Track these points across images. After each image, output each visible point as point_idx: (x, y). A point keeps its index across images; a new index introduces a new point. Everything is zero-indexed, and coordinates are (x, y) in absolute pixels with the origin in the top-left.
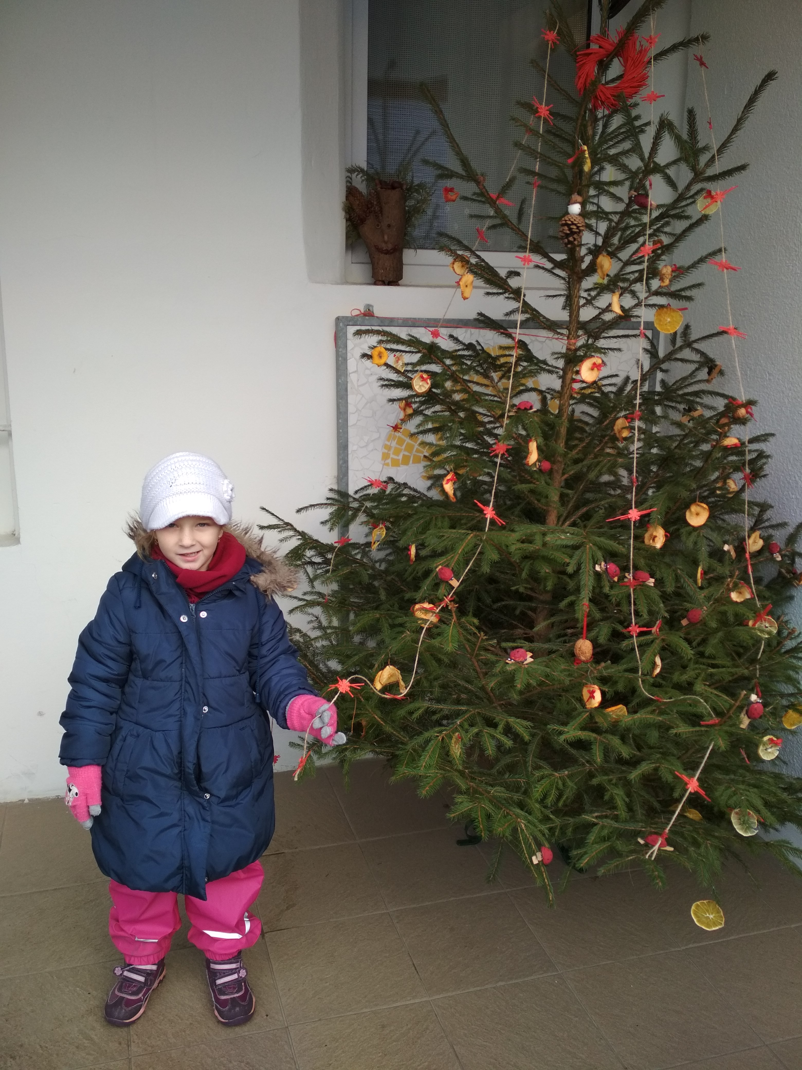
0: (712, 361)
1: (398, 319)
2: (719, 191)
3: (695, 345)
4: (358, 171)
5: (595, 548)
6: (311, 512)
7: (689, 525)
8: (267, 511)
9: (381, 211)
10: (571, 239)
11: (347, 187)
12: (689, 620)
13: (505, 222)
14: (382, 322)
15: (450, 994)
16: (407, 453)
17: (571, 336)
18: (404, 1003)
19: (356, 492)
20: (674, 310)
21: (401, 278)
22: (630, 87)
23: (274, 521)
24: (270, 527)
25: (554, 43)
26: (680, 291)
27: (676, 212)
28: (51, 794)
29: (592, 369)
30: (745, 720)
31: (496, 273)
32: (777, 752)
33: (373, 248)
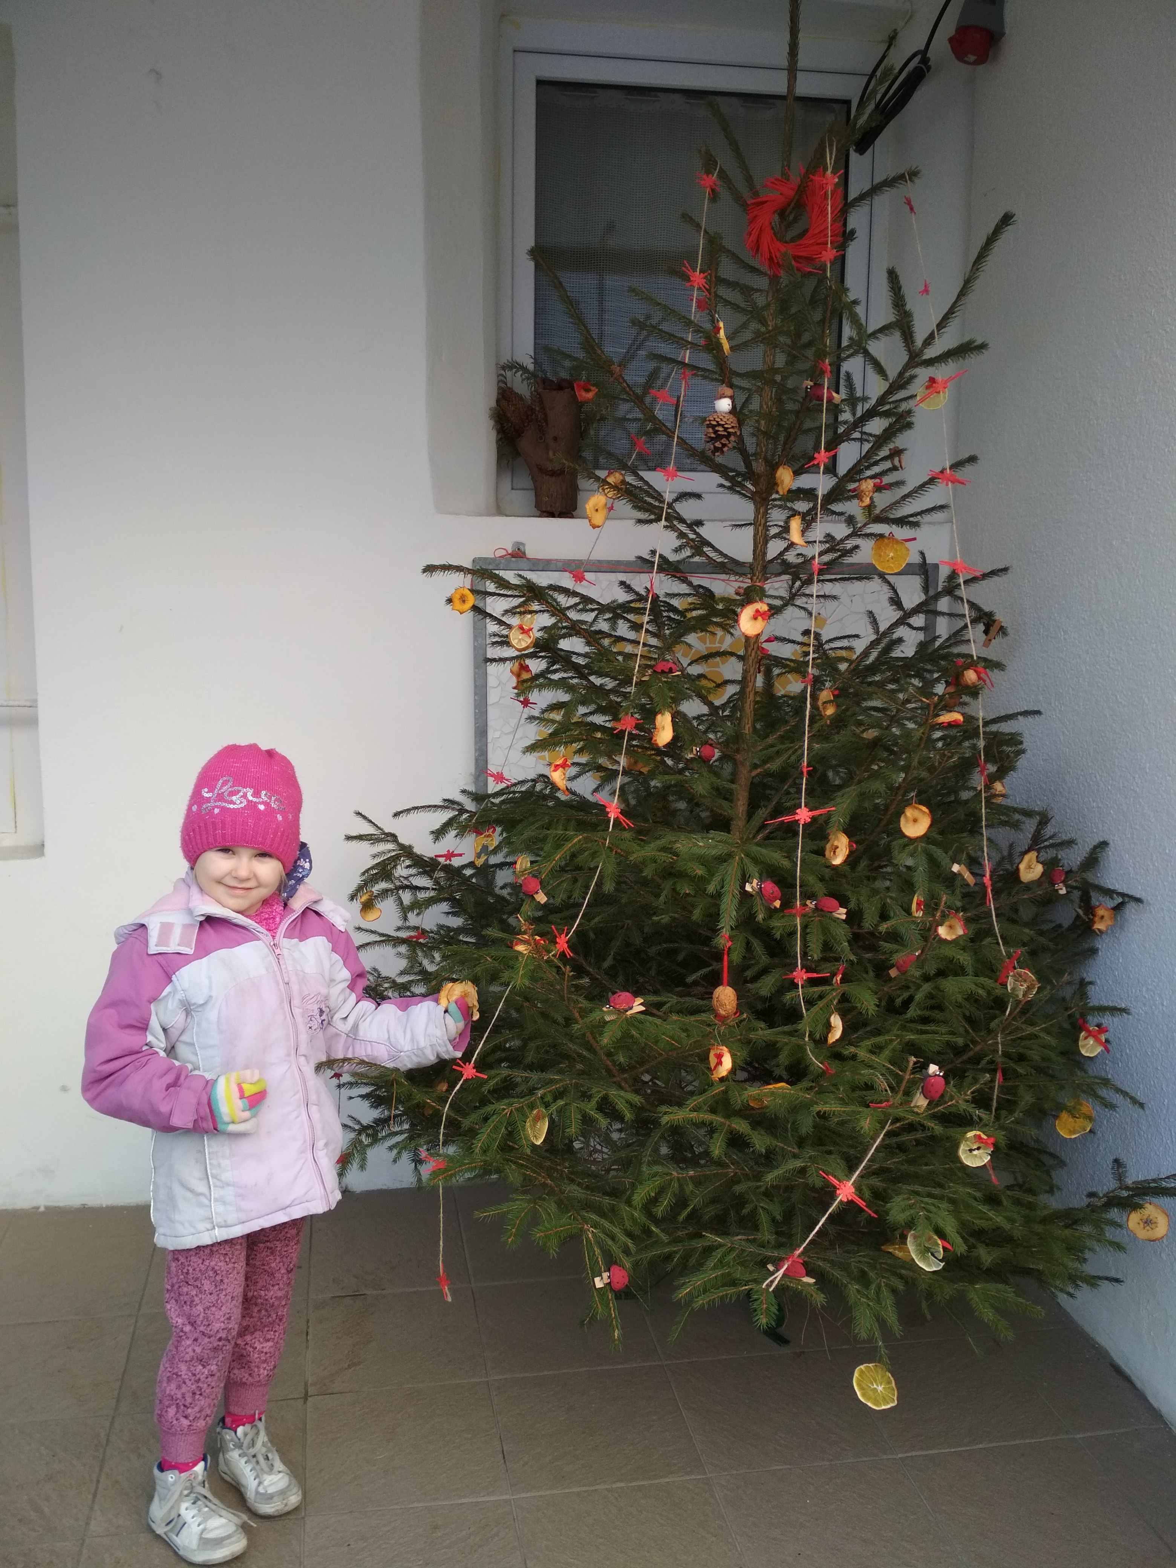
0: (990, 615)
1: (557, 560)
2: (941, 378)
3: (957, 592)
4: (516, 367)
5: (747, 861)
6: (413, 816)
7: (904, 836)
8: (365, 817)
9: (546, 419)
10: (718, 444)
11: (499, 388)
12: (898, 968)
14: (534, 564)
15: (543, 1493)
17: (755, 578)
18: (474, 1500)
20: (897, 542)
21: (575, 509)
22: (818, 244)
23: (369, 830)
24: (360, 838)
25: (713, 190)
26: (912, 516)
27: (887, 407)
28: (76, 1202)
29: (755, 618)
30: (920, 1101)
31: (659, 497)
32: (989, 1157)
33: (535, 469)
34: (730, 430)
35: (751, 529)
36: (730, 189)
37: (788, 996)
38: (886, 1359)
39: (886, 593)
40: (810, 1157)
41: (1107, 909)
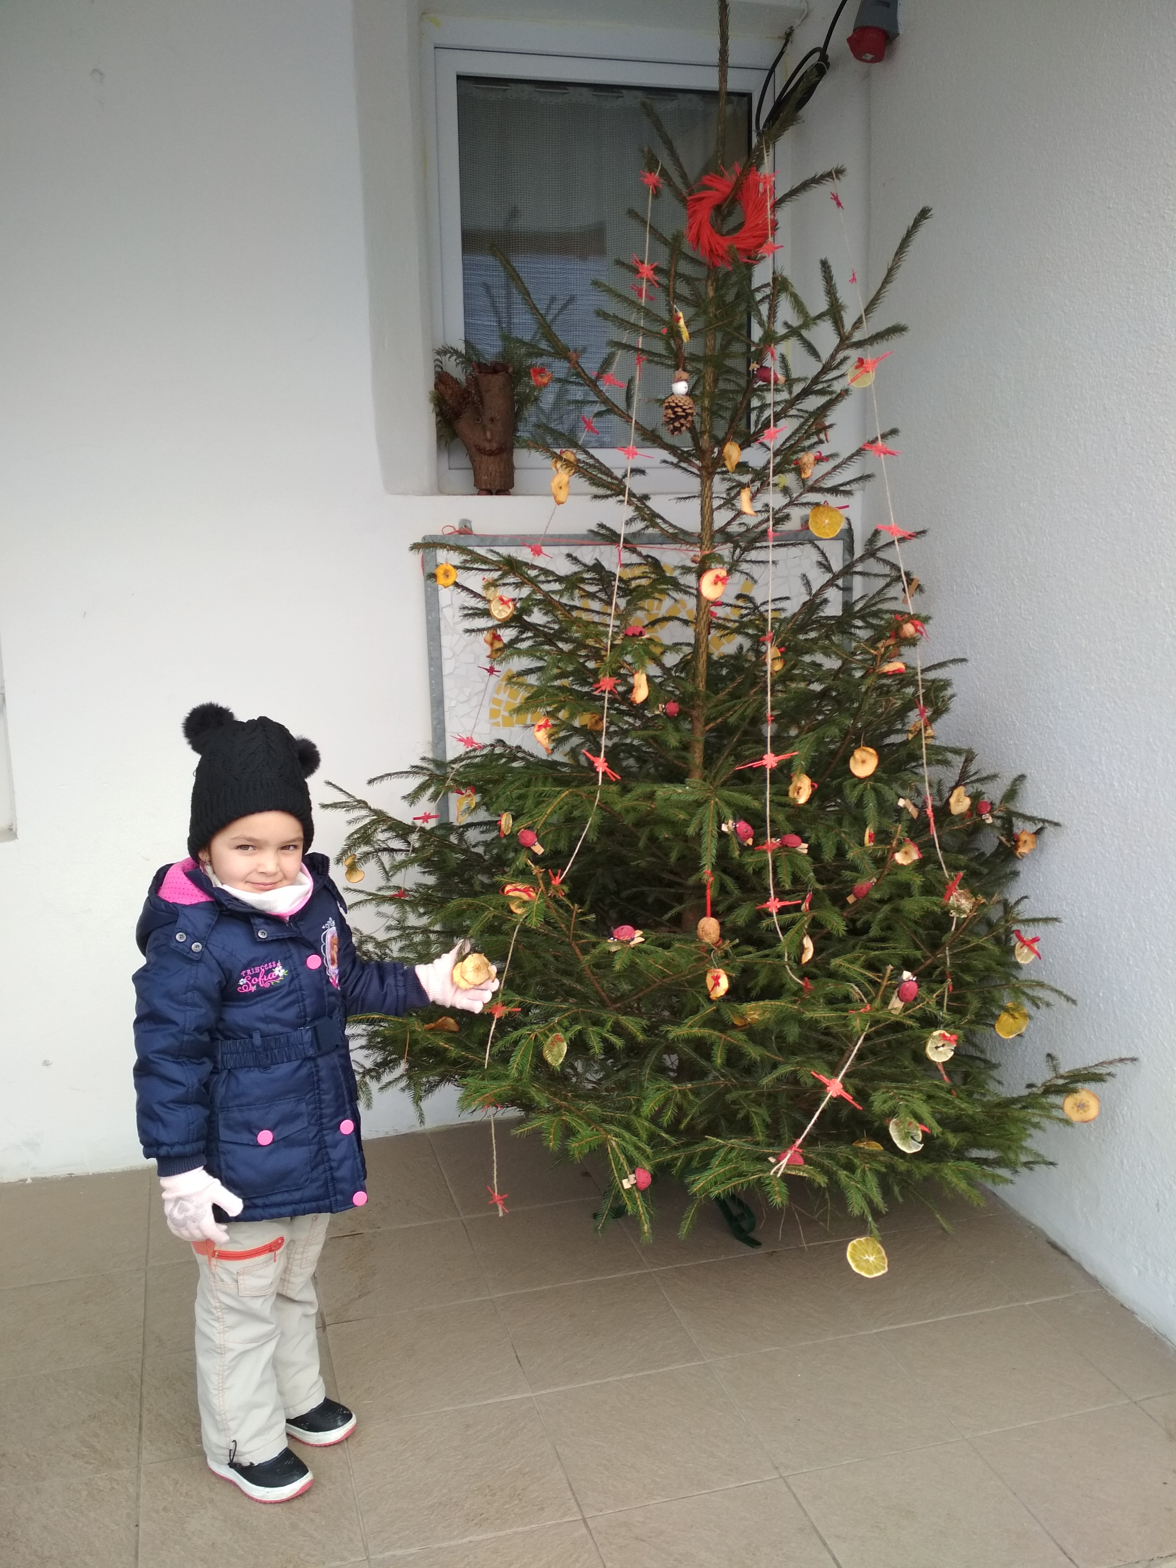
0: (907, 574)
1: (503, 536)
2: (870, 359)
3: (880, 554)
4: (450, 352)
5: (722, 804)
6: (386, 782)
7: (854, 776)
8: (334, 786)
9: (482, 402)
10: (677, 424)
11: (436, 372)
12: (856, 896)
13: (612, 409)
14: (482, 540)
15: (561, 1389)
17: (704, 546)
18: (499, 1400)
19: (455, 761)
20: (832, 509)
21: (512, 485)
22: (754, 237)
23: (341, 798)
24: (335, 806)
25: (656, 187)
26: (842, 485)
27: (820, 387)
28: (63, 1172)
29: (716, 583)
30: (896, 1004)
31: (608, 472)
32: (952, 1053)
33: (473, 449)
34: (687, 411)
35: (697, 502)
36: (670, 185)
37: (764, 924)
38: (876, 1232)
39: (816, 557)
40: (797, 1063)
41: (1029, 834)
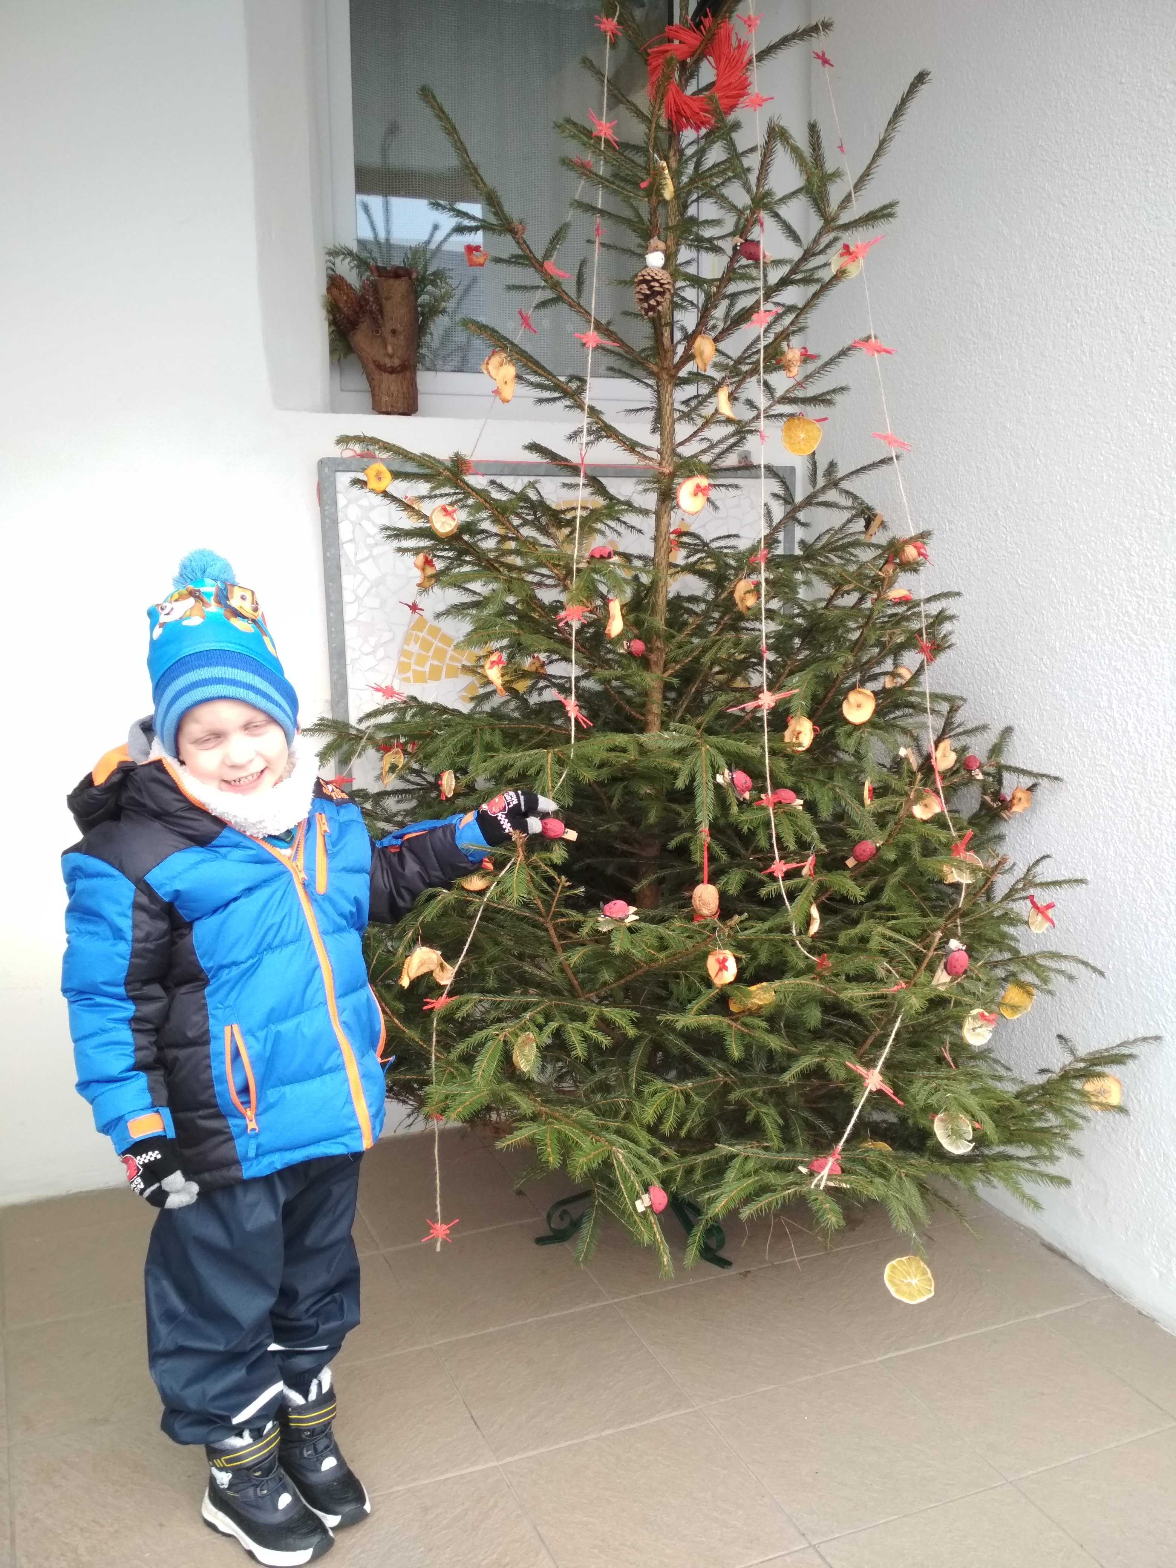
0: (869, 509)
2: (859, 243)
3: (844, 485)
4: (344, 254)
5: (714, 751)
7: (847, 722)
9: (381, 311)
10: (653, 302)
11: (329, 275)
12: (856, 858)
13: (560, 296)
15: (531, 1453)
16: (436, 663)
17: (664, 463)
18: (458, 1473)
19: (361, 720)
20: (808, 422)
21: (416, 406)
25: (613, 36)
27: (799, 276)
29: (696, 494)
30: (943, 978)
32: (991, 1035)
33: (372, 366)
34: (666, 286)
36: (629, 35)
37: (767, 890)
38: (921, 1250)
